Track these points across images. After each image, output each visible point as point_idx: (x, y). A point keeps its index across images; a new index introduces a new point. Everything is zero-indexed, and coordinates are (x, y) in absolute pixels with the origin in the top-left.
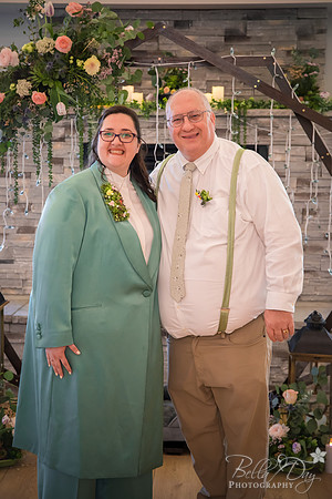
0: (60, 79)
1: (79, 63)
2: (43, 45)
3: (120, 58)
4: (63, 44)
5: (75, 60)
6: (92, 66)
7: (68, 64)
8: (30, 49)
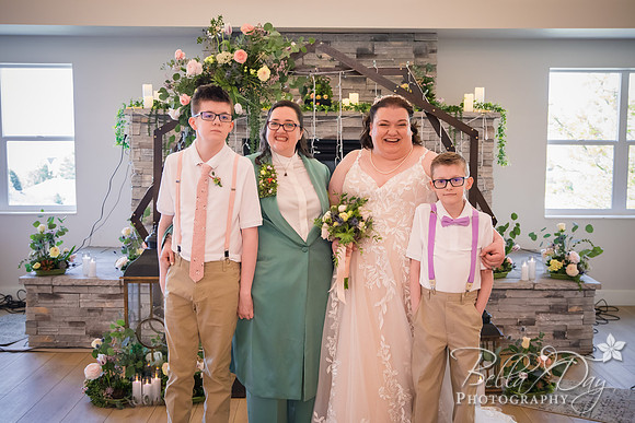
0: (236, 85)
1: (252, 72)
2: (222, 57)
3: (286, 68)
4: (240, 56)
5: (248, 69)
6: (264, 73)
7: (243, 73)
8: (211, 61)
